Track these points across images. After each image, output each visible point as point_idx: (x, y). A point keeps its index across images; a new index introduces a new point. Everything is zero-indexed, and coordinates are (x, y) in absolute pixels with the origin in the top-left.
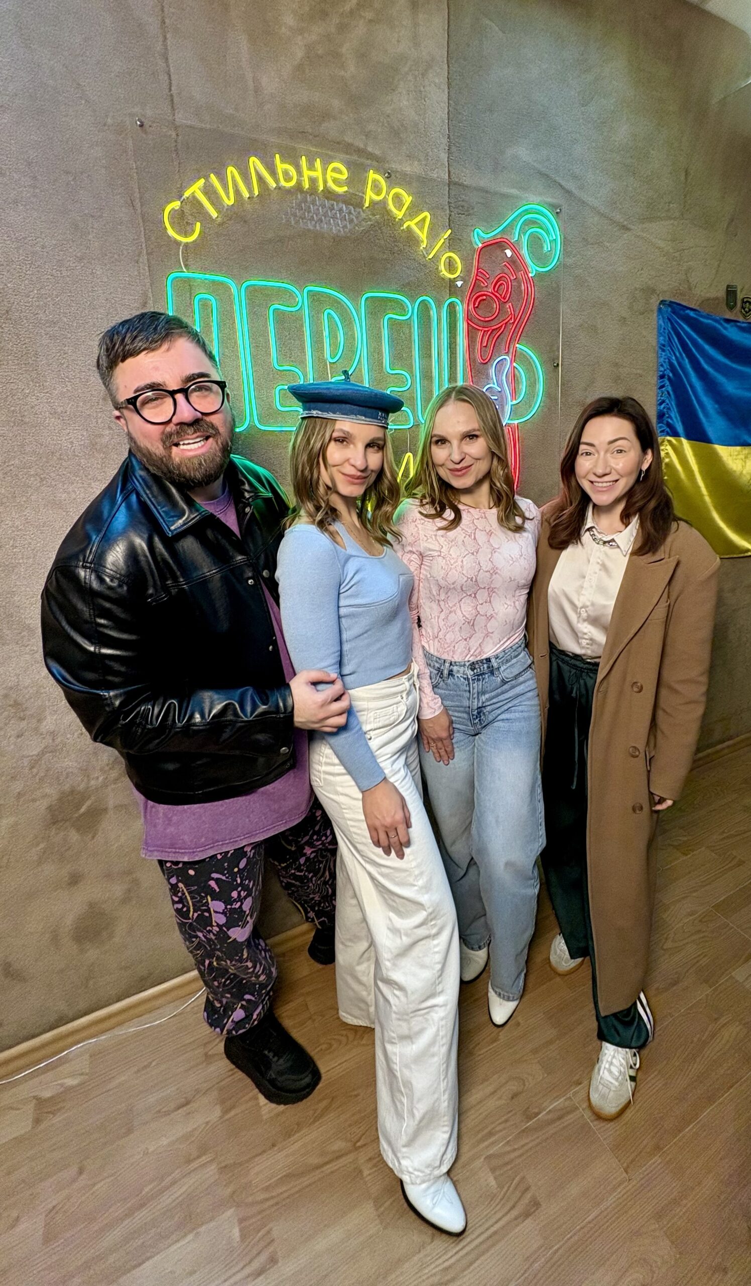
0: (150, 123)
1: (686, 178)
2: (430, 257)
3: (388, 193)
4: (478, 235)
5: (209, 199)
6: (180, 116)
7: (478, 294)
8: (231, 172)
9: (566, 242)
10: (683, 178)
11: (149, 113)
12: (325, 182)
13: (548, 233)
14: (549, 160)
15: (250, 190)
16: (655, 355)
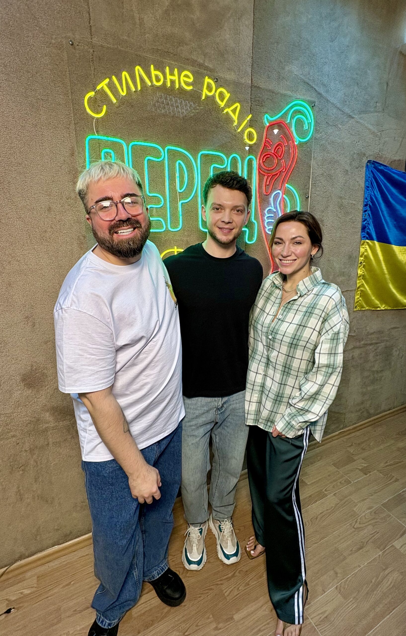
0: (77, 43)
1: (387, 88)
2: (239, 130)
3: (216, 91)
4: (267, 118)
5: (111, 91)
6: (95, 39)
7: (265, 154)
8: (125, 75)
9: (316, 123)
10: (385, 87)
11: (77, 37)
12: (180, 83)
13: (307, 119)
14: (309, 74)
15: (136, 86)
16: (363, 192)
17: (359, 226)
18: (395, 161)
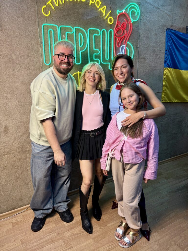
2: (106, 18)
3: (95, 1)
4: (118, 12)
5: (52, 5)
7: (117, 28)
9: (141, 12)
13: (136, 10)
15: (62, 2)
16: (165, 44)
17: (163, 61)
18: (181, 28)
